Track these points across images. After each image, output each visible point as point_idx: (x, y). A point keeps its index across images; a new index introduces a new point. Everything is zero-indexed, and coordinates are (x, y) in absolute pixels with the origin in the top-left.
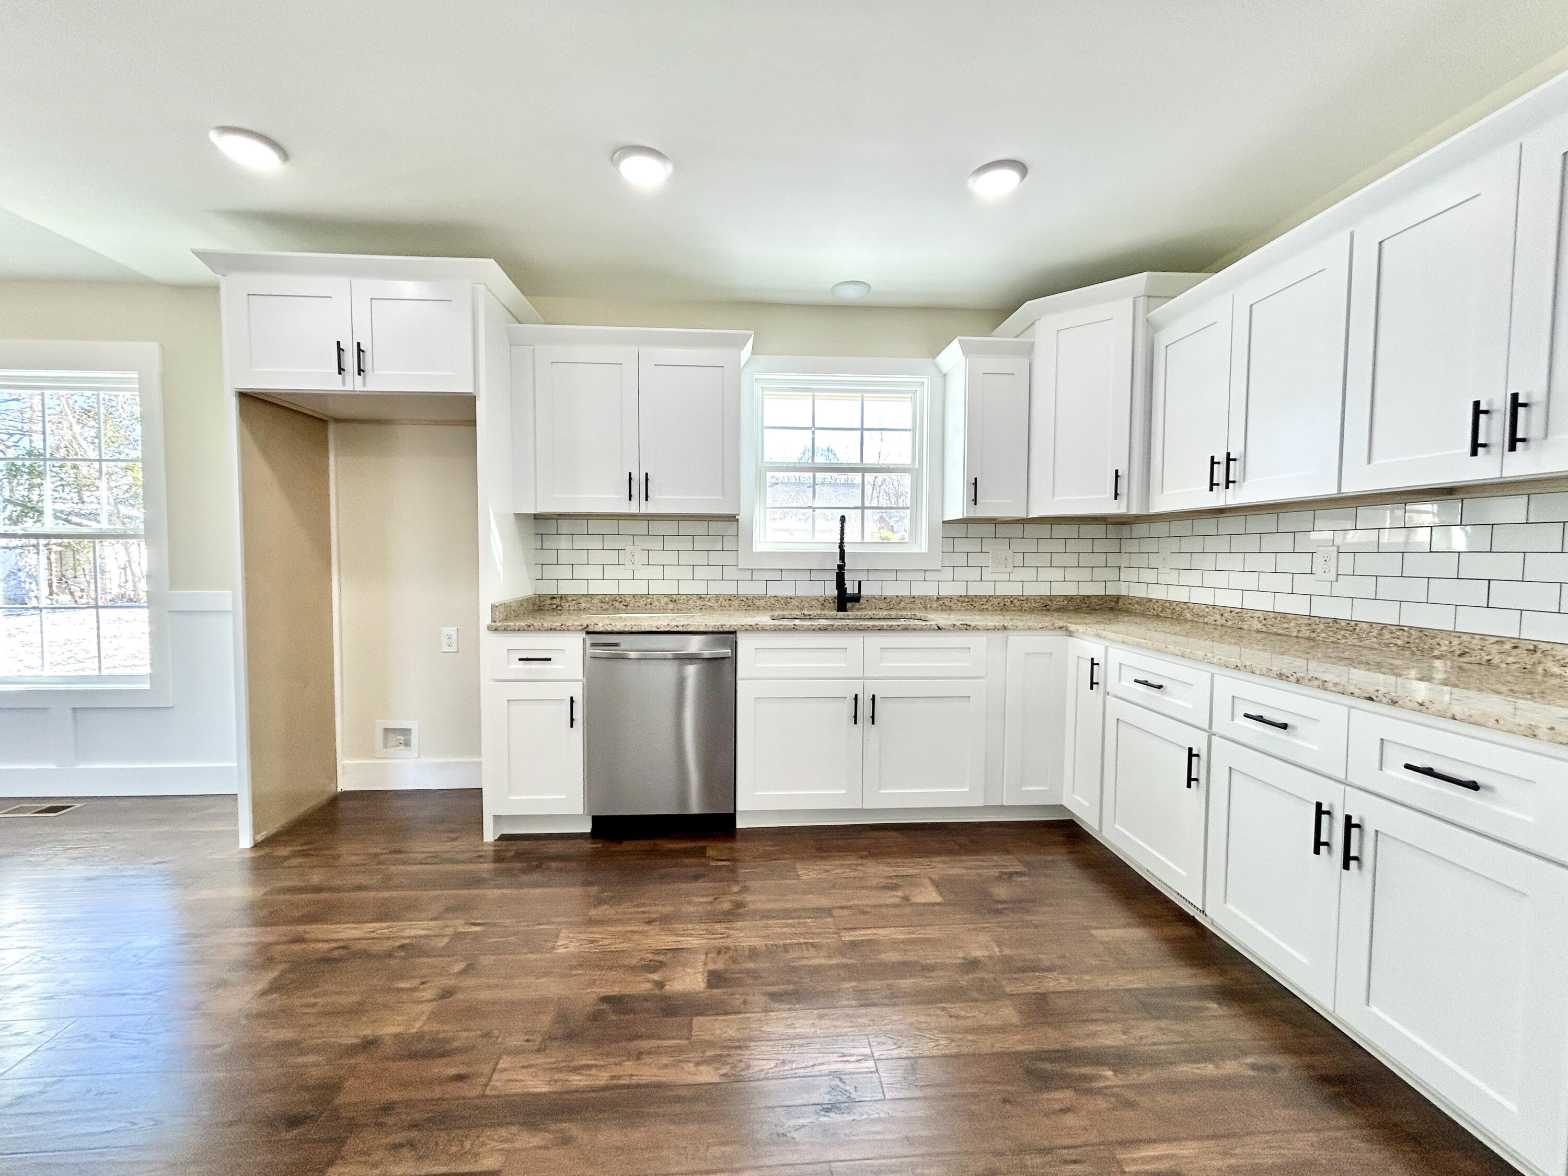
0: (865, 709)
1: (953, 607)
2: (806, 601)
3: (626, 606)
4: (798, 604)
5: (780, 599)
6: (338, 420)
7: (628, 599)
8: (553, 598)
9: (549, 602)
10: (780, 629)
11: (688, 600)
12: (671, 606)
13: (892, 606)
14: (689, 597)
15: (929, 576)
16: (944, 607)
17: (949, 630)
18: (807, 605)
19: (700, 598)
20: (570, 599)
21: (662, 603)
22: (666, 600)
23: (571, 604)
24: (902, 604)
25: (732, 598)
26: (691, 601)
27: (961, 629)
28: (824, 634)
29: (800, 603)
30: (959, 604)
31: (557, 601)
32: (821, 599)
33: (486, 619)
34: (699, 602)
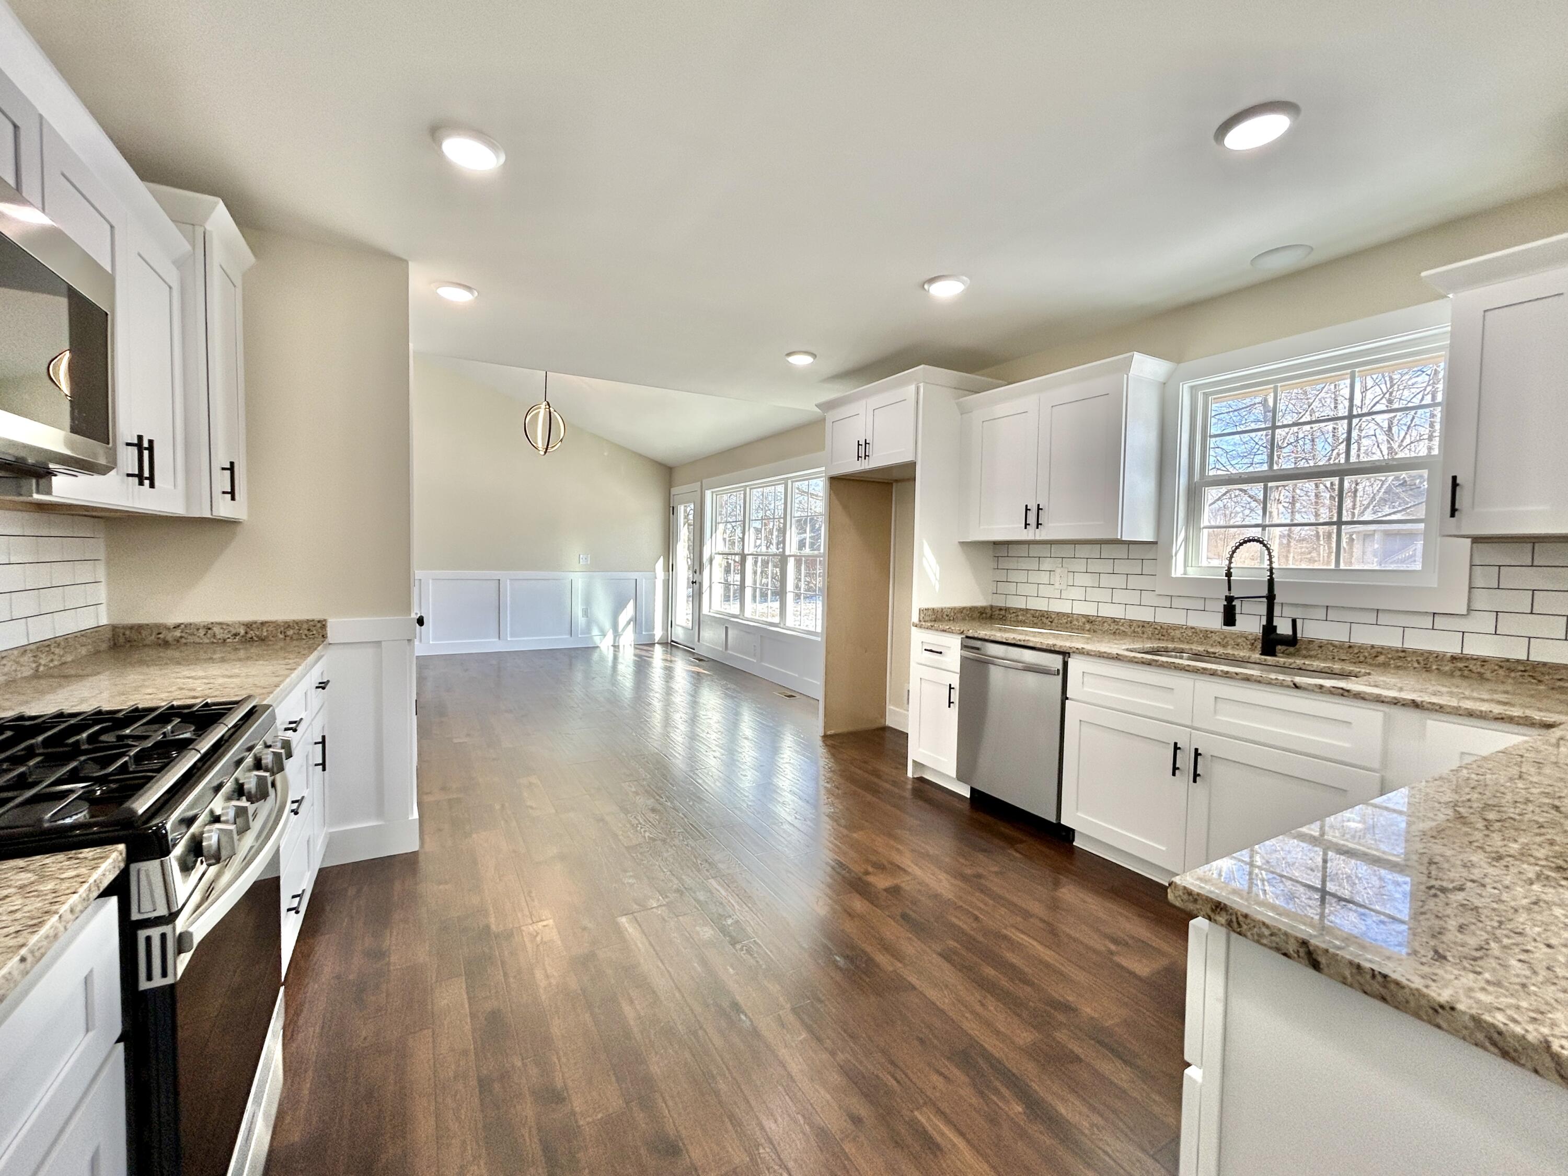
0: (1185, 760)
1: (1488, 675)
2: (1231, 638)
3: (1051, 622)
4: (1220, 640)
5: (1199, 632)
6: (897, 481)
7: (1053, 616)
8: (1001, 609)
9: (997, 612)
10: (1103, 657)
11: (1104, 622)
12: (1088, 626)
13: (1362, 659)
14: (1104, 620)
15: (1440, 622)
16: (1466, 673)
17: (1313, 691)
18: (1231, 642)
19: (1114, 621)
20: (1011, 611)
21: (1081, 624)
22: (1084, 620)
23: (1012, 616)
24: (1381, 659)
25: (1146, 625)
26: (1105, 624)
27: (1331, 693)
28: (1147, 668)
29: (1223, 639)
30: (1501, 672)
31: (1003, 612)
32: (1250, 637)
33: (915, 618)
34: (1113, 627)
